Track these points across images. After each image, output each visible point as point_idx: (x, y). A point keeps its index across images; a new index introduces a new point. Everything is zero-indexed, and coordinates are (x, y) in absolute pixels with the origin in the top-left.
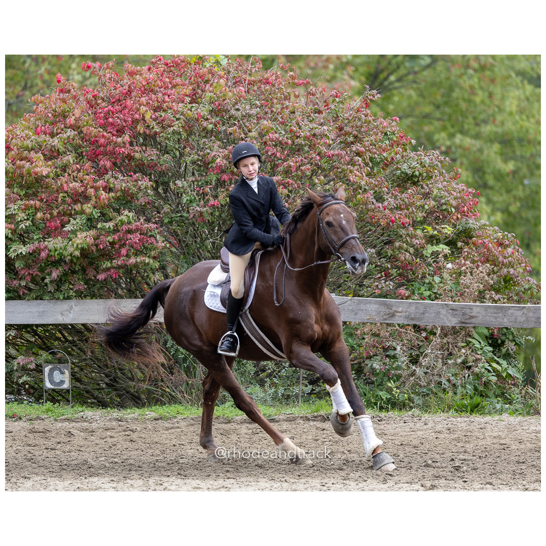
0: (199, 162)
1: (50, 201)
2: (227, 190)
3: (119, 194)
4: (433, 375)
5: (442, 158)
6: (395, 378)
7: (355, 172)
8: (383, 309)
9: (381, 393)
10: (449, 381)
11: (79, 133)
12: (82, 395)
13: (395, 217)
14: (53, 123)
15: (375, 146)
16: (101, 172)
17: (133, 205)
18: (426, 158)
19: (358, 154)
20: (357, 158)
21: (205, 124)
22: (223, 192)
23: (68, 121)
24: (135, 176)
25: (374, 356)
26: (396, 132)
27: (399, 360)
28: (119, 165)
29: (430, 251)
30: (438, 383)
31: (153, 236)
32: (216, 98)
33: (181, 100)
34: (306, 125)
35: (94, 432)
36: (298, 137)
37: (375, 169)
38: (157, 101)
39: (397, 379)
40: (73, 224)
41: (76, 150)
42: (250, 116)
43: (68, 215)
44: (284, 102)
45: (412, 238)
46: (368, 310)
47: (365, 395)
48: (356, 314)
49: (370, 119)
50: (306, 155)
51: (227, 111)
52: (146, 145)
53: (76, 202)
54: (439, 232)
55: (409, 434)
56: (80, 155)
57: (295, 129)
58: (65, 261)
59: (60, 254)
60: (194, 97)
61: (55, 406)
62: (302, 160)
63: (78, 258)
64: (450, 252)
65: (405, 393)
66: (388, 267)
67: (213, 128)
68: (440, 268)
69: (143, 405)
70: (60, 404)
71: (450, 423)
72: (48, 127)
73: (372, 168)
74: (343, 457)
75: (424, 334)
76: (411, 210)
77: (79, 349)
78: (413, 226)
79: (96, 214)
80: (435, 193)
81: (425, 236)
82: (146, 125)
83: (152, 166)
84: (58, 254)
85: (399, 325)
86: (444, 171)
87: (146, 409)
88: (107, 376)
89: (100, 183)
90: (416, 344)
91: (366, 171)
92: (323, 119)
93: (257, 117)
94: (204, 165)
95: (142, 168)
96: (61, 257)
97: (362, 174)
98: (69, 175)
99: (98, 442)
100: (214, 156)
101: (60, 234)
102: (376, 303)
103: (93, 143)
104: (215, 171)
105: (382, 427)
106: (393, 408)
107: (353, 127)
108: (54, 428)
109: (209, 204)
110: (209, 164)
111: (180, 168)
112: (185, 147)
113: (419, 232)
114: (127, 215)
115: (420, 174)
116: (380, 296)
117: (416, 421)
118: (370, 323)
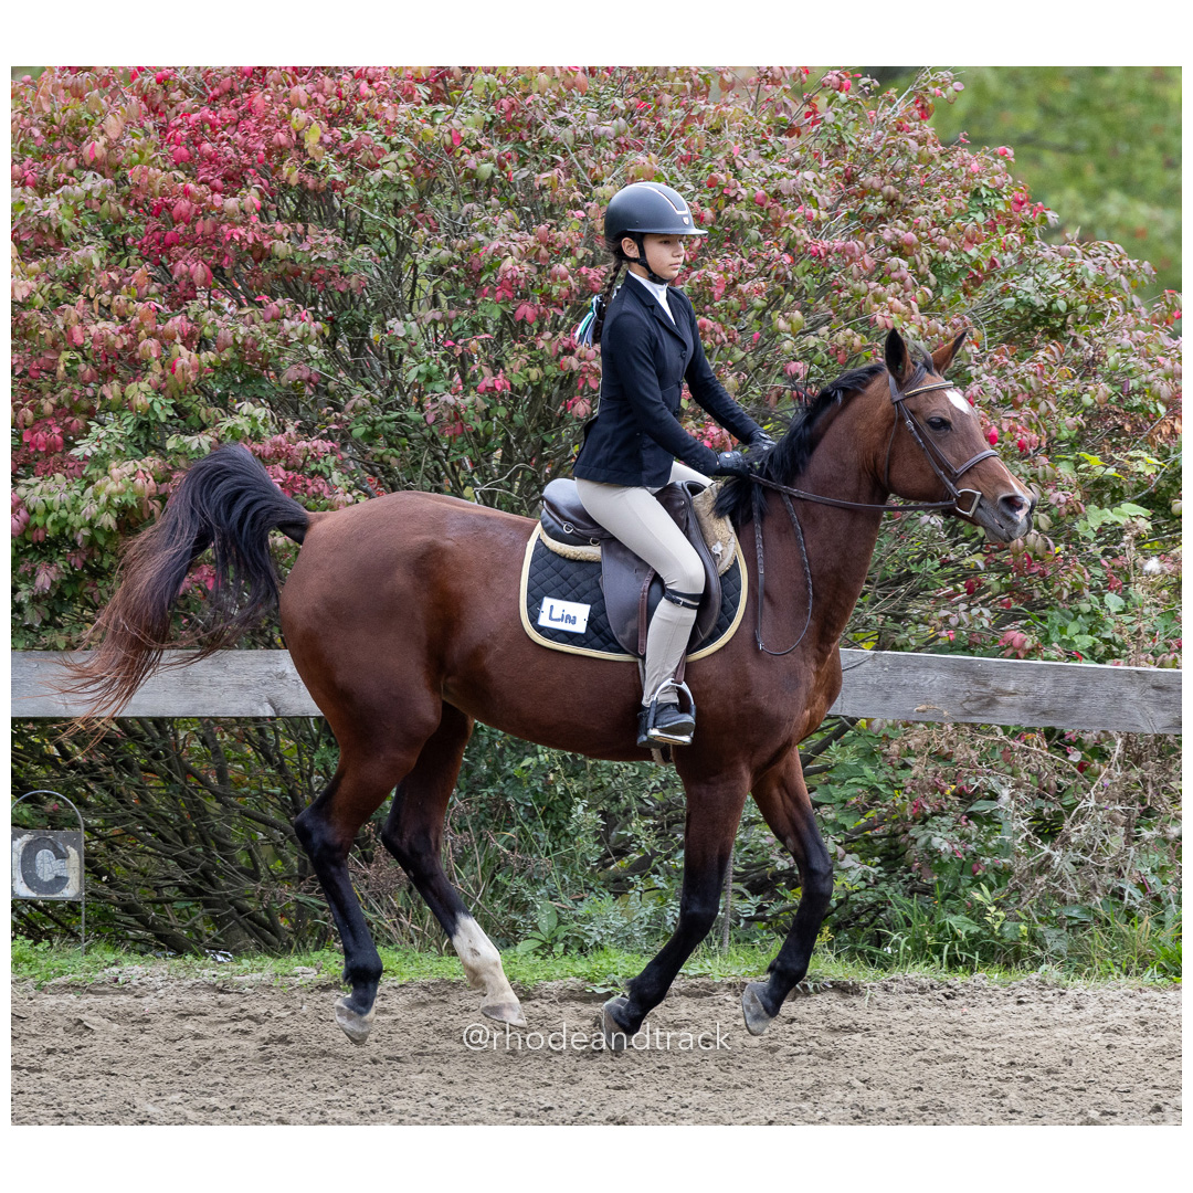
0: (454, 269)
1: (34, 374)
2: (532, 347)
3: (227, 354)
4: (1099, 870)
5: (1133, 264)
6: (993, 878)
7: (890, 299)
8: (964, 685)
9: (952, 920)
10: (1142, 886)
11: (116, 182)
12: (112, 917)
13: (1000, 428)
14: (43, 156)
15: (946, 227)
16: (179, 296)
17: (266, 386)
18: (1088, 263)
19: (899, 250)
20: (896, 260)
21: (472, 161)
22: (519, 351)
23: (86, 149)
24: (273, 306)
25: (933, 814)
26: (1004, 189)
27: (1005, 827)
28: (228, 274)
29: (1095, 524)
30: (1114, 894)
31: (321, 473)
32: (503, 90)
33: (405, 93)
34: (753, 167)
35: (148, 1021)
36: (731, 200)
37: (946, 291)
38: (339, 95)
39: (998, 879)
40: (98, 440)
41: (107, 232)
42: (597, 140)
43: (83, 412)
44: (693, 102)
45: (1044, 486)
46: (922, 688)
47: (909, 923)
48: (887, 698)
49: (934, 150)
50: (753, 251)
51: (533, 125)
52: (304, 220)
53: (106, 375)
54: (1123, 470)
55: (1031, 1034)
56: (118, 246)
57: (722, 176)
58: (75, 542)
59: (61, 523)
60: (440, 86)
61: (40, 947)
62: (741, 265)
63: (110, 534)
64: (1149, 526)
65: (1021, 920)
66: (977, 569)
67: (493, 174)
68: (1123, 573)
69: (287, 949)
70: (51, 942)
71: (1146, 1004)
72: (31, 167)
73: (937, 289)
74: (849, 1099)
75: (1076, 756)
76: (1043, 407)
77: (107, 788)
78: (1048, 452)
79: (163, 410)
80: (1112, 360)
81: (1083, 481)
82: (307, 161)
83: (321, 278)
84: (54, 523)
85: (1005, 729)
86: (1136, 300)
87: (294, 960)
88: (183, 864)
89: (176, 323)
90: (1053, 784)
91: (919, 296)
92: (801, 151)
93: (618, 144)
94: (469, 277)
95: (294, 283)
96: (63, 529)
97: (908, 304)
98: (89, 300)
99: (159, 1049)
100: (497, 251)
101: (61, 466)
102: (944, 667)
103: (156, 212)
104: (499, 294)
105: (955, 1015)
106: (985, 961)
107: (883, 173)
108: (36, 1009)
109: (481, 386)
110: (481, 272)
111: (399, 284)
112: (415, 226)
113: (1065, 470)
114: (250, 414)
115: (1070, 308)
116: (952, 647)
117: (1051, 998)
118: (927, 724)
